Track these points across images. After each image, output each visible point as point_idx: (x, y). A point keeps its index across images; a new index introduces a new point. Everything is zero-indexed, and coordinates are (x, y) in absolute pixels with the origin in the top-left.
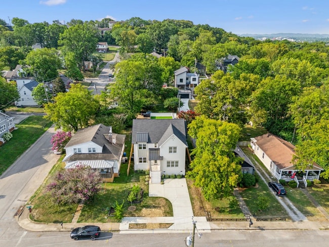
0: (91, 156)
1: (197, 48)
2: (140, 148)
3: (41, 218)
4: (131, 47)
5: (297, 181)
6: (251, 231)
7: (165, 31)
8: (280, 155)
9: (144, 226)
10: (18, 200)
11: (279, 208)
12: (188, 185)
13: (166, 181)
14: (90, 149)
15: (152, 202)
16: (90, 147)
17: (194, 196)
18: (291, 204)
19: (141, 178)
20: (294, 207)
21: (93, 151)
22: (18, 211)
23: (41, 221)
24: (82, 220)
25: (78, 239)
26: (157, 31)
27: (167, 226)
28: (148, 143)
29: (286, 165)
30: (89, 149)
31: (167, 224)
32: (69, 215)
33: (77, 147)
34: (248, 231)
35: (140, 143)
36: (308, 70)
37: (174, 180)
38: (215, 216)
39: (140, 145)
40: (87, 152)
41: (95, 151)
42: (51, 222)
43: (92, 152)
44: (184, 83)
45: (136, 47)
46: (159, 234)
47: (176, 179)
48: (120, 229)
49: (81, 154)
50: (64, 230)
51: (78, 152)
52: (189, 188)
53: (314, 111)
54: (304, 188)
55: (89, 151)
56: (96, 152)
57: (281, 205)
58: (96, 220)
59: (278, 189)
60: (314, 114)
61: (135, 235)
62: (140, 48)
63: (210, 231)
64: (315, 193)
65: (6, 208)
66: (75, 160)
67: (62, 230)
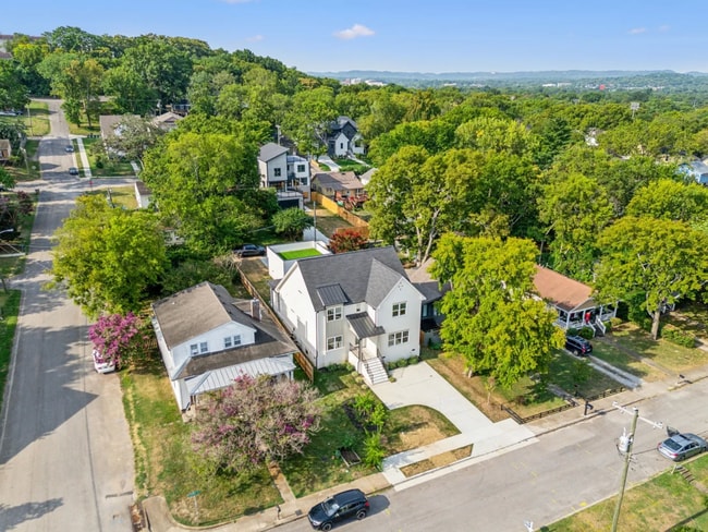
0: (233, 354)
1: (262, 101)
2: (331, 318)
3: (208, 514)
4: (93, 99)
5: (592, 326)
6: (591, 420)
7: (171, 64)
8: (552, 289)
9: (427, 465)
10: (107, 496)
11: (597, 375)
12: (438, 372)
13: (396, 373)
14: (230, 338)
15: (405, 419)
16: (227, 336)
17: (465, 389)
18: (606, 364)
19: (344, 379)
20: (613, 368)
21: (236, 343)
22: (134, 519)
23: (216, 521)
24: (303, 491)
25: (332, 527)
26: (153, 62)
27: (467, 451)
28: (345, 304)
29: (572, 303)
30: (226, 340)
31: (464, 448)
32: (265, 490)
33: (198, 340)
34: (587, 422)
35: (329, 308)
36: (524, 137)
37: (406, 369)
38: (524, 412)
39: (330, 312)
40: (222, 348)
41: (239, 342)
42: (239, 516)
43: (233, 346)
44: (284, 177)
45: (103, 99)
46: (466, 469)
47: (410, 367)
48: (391, 482)
49: (209, 355)
50: (283, 521)
51: (200, 353)
52: (445, 376)
53: (582, 206)
54: (602, 336)
55: (227, 345)
56: (243, 343)
57: (596, 370)
58: (331, 483)
59: (579, 345)
60: (585, 212)
61: (427, 484)
62: (118, 102)
63: (536, 440)
64: (622, 340)
65: (94, 523)
66: (201, 371)
67: (279, 522)
